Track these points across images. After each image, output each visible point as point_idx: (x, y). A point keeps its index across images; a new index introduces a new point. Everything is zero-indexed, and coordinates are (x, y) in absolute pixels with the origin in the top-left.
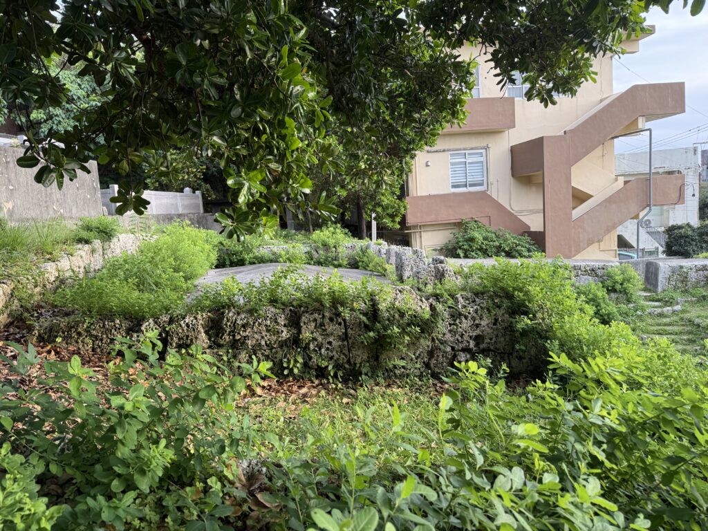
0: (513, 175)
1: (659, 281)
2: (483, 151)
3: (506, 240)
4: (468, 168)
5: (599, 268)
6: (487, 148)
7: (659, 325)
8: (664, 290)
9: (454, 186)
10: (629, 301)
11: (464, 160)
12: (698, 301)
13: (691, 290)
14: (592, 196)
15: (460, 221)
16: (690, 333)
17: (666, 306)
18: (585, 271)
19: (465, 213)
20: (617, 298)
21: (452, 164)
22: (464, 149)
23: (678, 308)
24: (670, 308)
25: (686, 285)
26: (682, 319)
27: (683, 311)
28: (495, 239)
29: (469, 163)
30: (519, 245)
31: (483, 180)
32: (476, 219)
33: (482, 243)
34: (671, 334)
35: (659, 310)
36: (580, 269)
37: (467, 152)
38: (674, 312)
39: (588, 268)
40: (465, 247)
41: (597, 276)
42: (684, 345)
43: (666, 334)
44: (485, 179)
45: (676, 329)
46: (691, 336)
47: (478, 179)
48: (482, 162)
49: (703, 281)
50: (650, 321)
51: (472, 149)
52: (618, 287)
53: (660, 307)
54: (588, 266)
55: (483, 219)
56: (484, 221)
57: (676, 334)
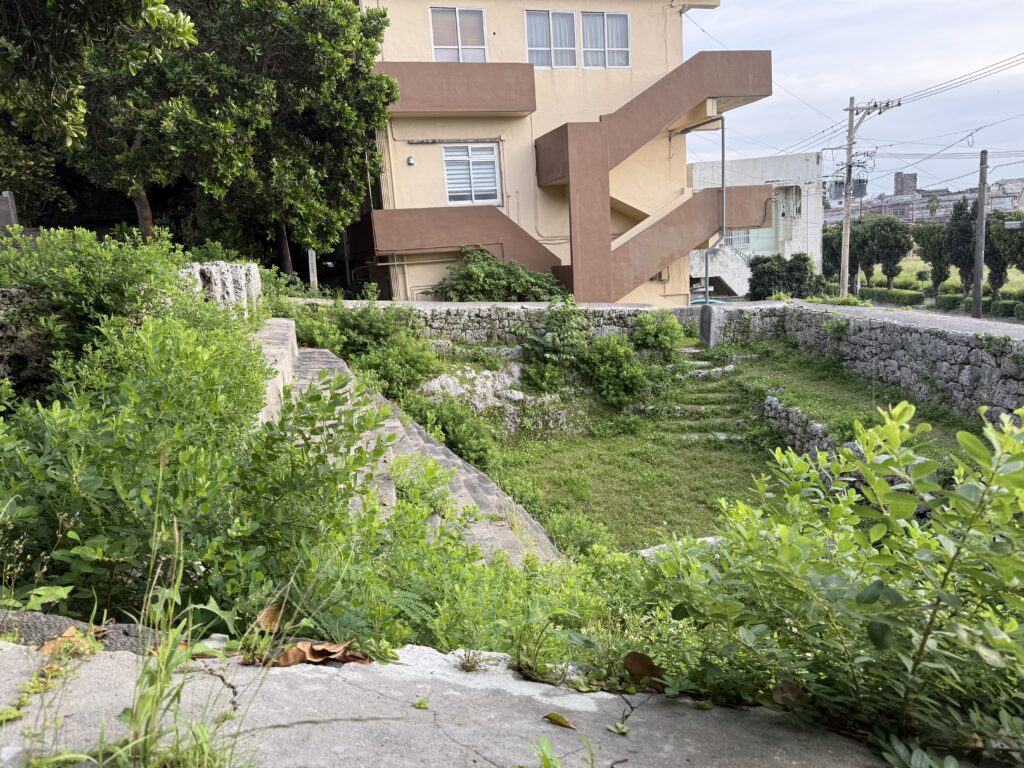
0: (539, 185)
1: (712, 333)
2: (494, 145)
3: (518, 277)
4: (472, 172)
5: (629, 315)
6: (497, 141)
7: (700, 392)
8: (718, 345)
9: (452, 198)
10: (667, 360)
11: (466, 158)
12: (759, 359)
13: (752, 344)
14: (647, 216)
15: (459, 249)
16: (736, 401)
17: (715, 365)
18: (609, 319)
19: (465, 238)
20: (651, 356)
21: (449, 163)
22: (465, 142)
23: (730, 368)
24: (719, 369)
25: (748, 338)
26: (731, 383)
27: (737, 372)
28: (503, 276)
29: (474, 163)
30: (537, 284)
31: (496, 190)
32: (483, 247)
33: (485, 282)
34: (713, 403)
35: (704, 372)
36: (602, 316)
37: (470, 146)
38: (724, 373)
39: (614, 315)
40: (460, 287)
41: (626, 325)
42: (725, 417)
43: (706, 404)
44: (498, 188)
45: (719, 396)
46: (735, 406)
47: (487, 188)
48: (493, 162)
49: (770, 331)
50: (689, 387)
51: (477, 141)
52: (651, 340)
53: (709, 368)
54: (614, 311)
55: (493, 247)
56: (494, 250)
57: (719, 403)
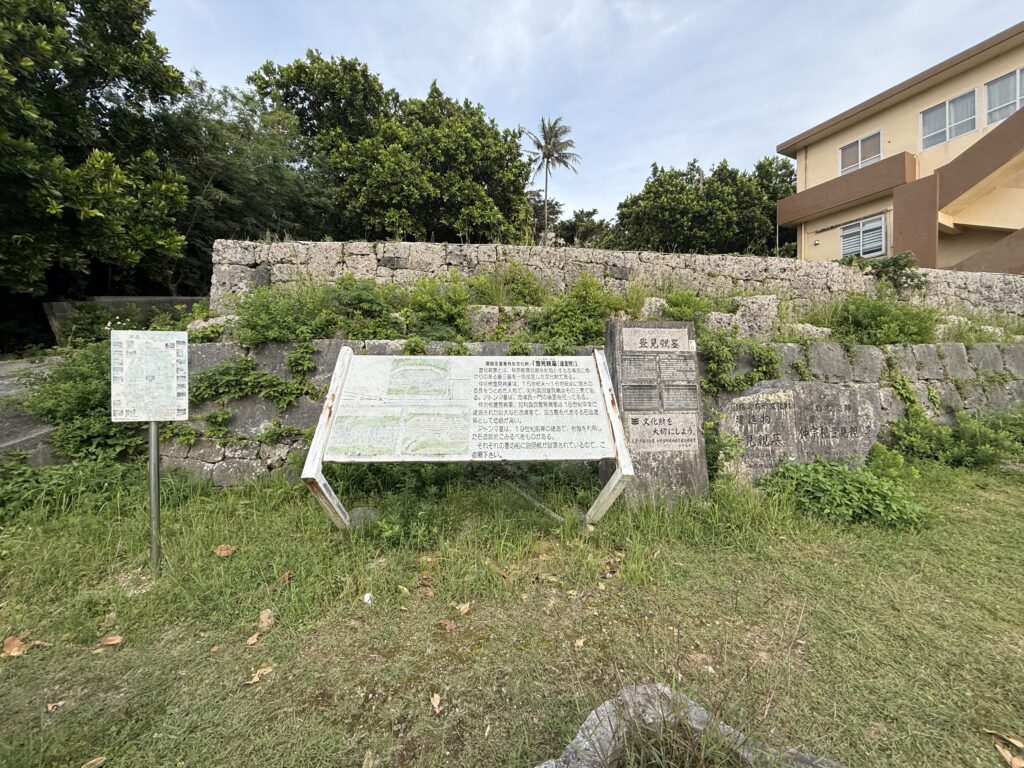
2: (882, 215)
4: (862, 238)
6: (884, 212)
11: (858, 230)
21: (846, 237)
22: (857, 220)
29: (864, 232)
31: (882, 245)
37: (861, 222)
47: (874, 245)
48: (881, 227)
51: (867, 217)
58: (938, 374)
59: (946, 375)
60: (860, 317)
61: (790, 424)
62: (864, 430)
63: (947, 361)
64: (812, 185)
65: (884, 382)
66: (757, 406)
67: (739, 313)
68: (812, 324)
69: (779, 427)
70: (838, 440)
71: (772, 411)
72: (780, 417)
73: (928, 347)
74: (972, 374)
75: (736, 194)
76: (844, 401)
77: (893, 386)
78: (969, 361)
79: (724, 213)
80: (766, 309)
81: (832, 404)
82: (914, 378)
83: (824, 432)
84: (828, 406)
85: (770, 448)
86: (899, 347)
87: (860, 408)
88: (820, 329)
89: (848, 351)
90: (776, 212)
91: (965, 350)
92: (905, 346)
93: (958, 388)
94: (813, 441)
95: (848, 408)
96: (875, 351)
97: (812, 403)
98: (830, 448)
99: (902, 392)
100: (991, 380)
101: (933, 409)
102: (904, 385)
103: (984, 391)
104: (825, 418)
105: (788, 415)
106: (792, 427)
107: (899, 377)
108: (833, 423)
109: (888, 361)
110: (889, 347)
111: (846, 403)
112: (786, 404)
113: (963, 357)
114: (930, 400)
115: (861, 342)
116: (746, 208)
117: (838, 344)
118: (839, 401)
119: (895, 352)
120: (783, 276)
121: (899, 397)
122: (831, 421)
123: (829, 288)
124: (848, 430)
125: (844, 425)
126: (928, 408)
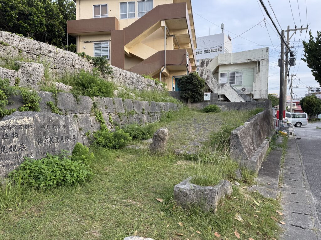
4: (101, 50)
6: (109, 41)
11: (100, 46)
21: (95, 48)
22: (100, 41)
31: (108, 55)
48: (108, 47)
51: (103, 41)
58: (113, 110)
59: (115, 111)
60: (84, 82)
61: (31, 137)
62: (72, 137)
63: (116, 105)
64: (82, 18)
65: (92, 114)
66: (9, 127)
67: (20, 71)
68: (64, 83)
69: (24, 140)
70: (59, 144)
71: (20, 130)
72: (25, 134)
73: (110, 99)
74: (124, 111)
75: (45, 8)
76: (62, 123)
77: (96, 116)
78: (123, 106)
79: (38, 17)
80: (37, 71)
81: (56, 125)
82: (104, 112)
83: (51, 140)
84: (54, 126)
85: (18, 153)
86: (99, 98)
87: (70, 126)
88: (67, 86)
89: (76, 98)
90: (66, 26)
91: (122, 101)
92: (101, 98)
93: (119, 117)
94: (45, 146)
95: (64, 126)
96: (89, 99)
97: (44, 124)
98: (54, 149)
99: (99, 118)
100: (129, 114)
101: (111, 125)
102: (100, 115)
103: (127, 118)
104: (52, 132)
105: (30, 132)
106: (32, 139)
107: (98, 111)
108: (56, 135)
109: (94, 103)
110: (95, 98)
111: (63, 124)
112: (29, 126)
113: (121, 104)
114: (110, 121)
115: (83, 94)
116: (50, 18)
117: (72, 94)
118: (59, 123)
119: (97, 100)
120: (50, 55)
121: (98, 121)
122: (55, 134)
123: (74, 66)
124: (64, 138)
125: (62, 135)
126: (109, 125)
